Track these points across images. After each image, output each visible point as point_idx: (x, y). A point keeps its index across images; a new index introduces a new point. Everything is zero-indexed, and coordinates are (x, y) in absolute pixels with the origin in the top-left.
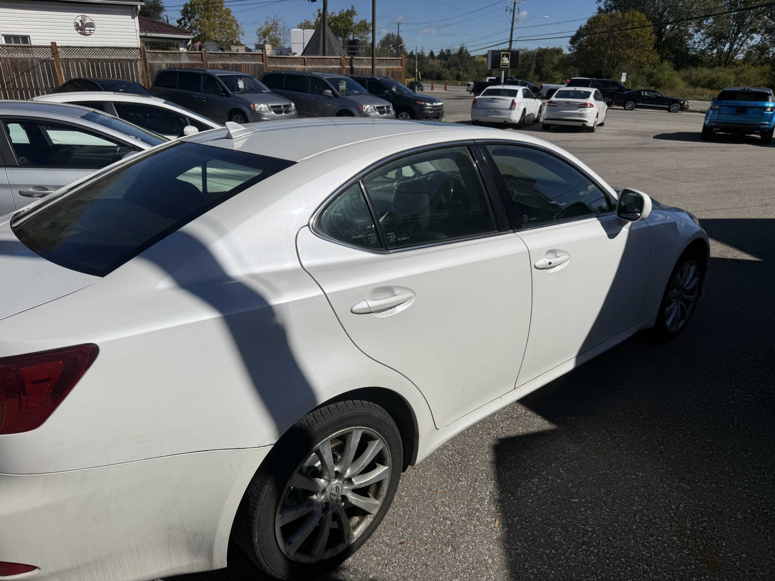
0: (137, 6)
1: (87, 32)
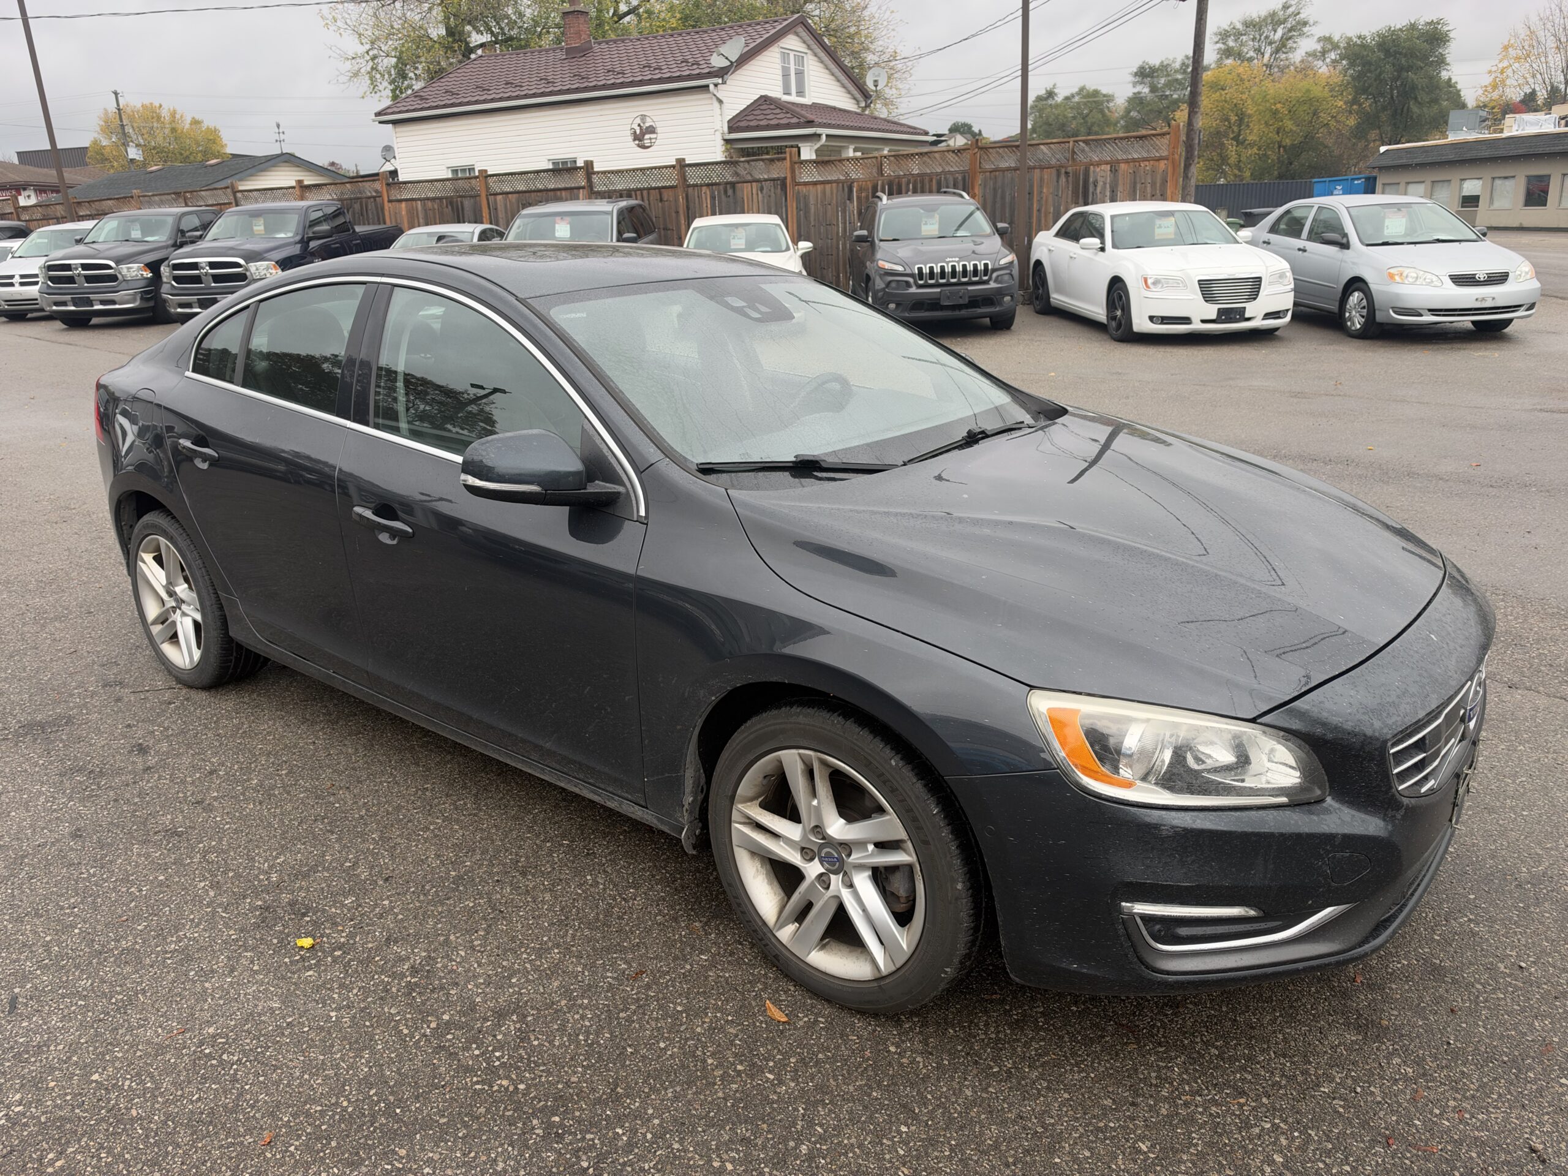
0: (708, 86)
1: (647, 142)
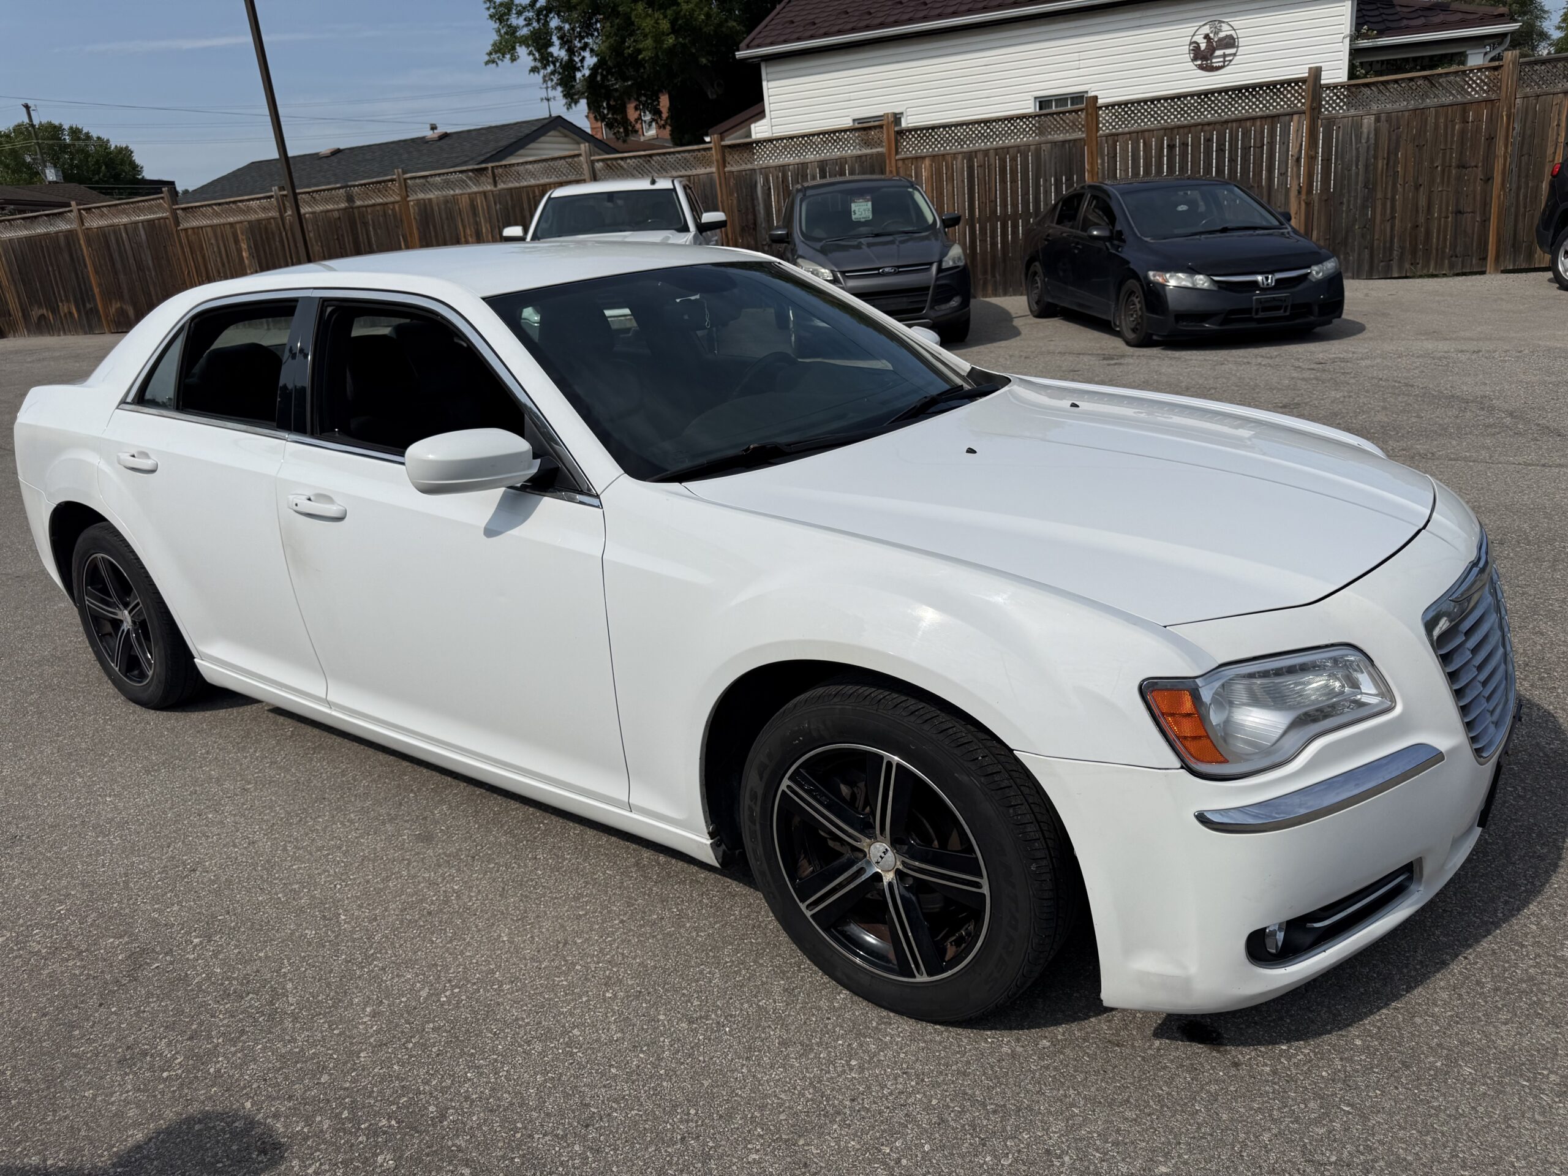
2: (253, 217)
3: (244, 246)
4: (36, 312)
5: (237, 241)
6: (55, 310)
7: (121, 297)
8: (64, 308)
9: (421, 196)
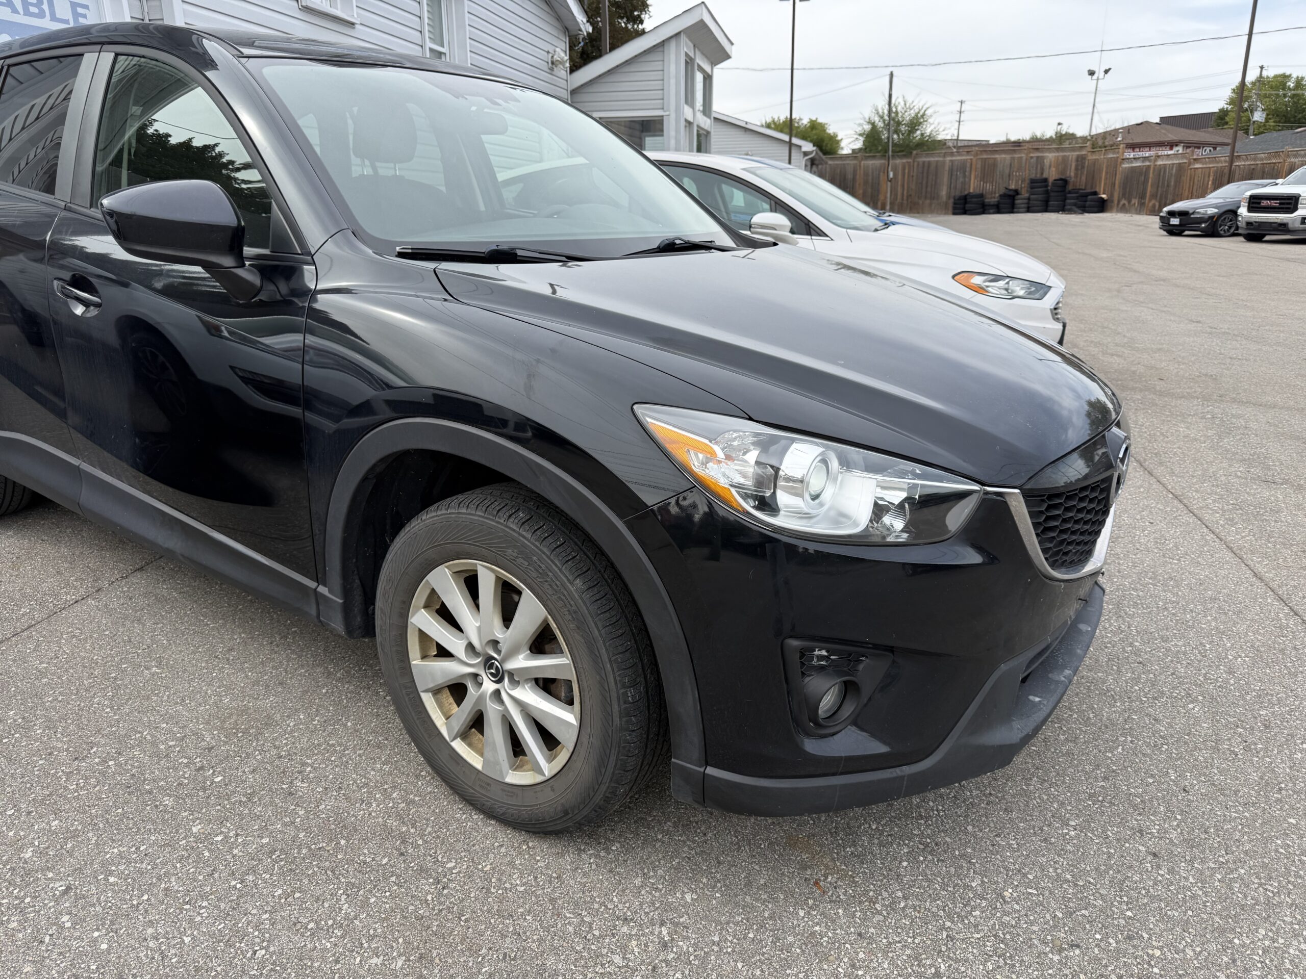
2: (1220, 165)
3: (1211, 178)
4: (1123, 201)
5: (1209, 177)
6: (1129, 202)
7: (1156, 199)
8: (1133, 202)
9: (1293, 160)
